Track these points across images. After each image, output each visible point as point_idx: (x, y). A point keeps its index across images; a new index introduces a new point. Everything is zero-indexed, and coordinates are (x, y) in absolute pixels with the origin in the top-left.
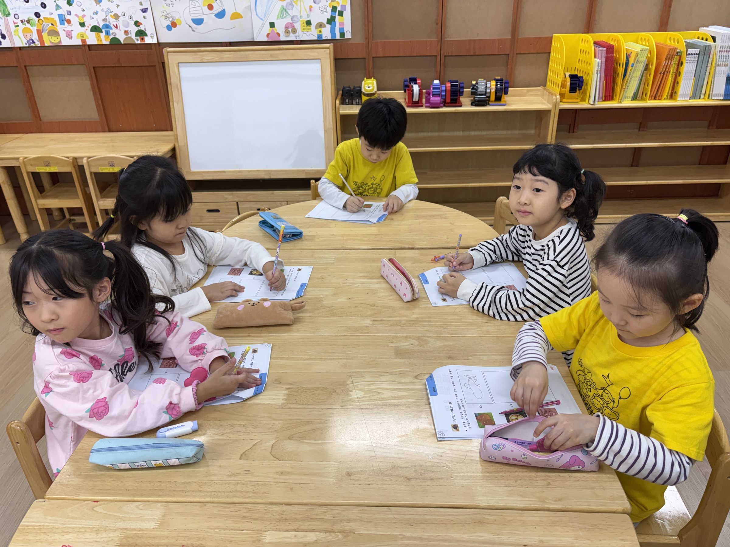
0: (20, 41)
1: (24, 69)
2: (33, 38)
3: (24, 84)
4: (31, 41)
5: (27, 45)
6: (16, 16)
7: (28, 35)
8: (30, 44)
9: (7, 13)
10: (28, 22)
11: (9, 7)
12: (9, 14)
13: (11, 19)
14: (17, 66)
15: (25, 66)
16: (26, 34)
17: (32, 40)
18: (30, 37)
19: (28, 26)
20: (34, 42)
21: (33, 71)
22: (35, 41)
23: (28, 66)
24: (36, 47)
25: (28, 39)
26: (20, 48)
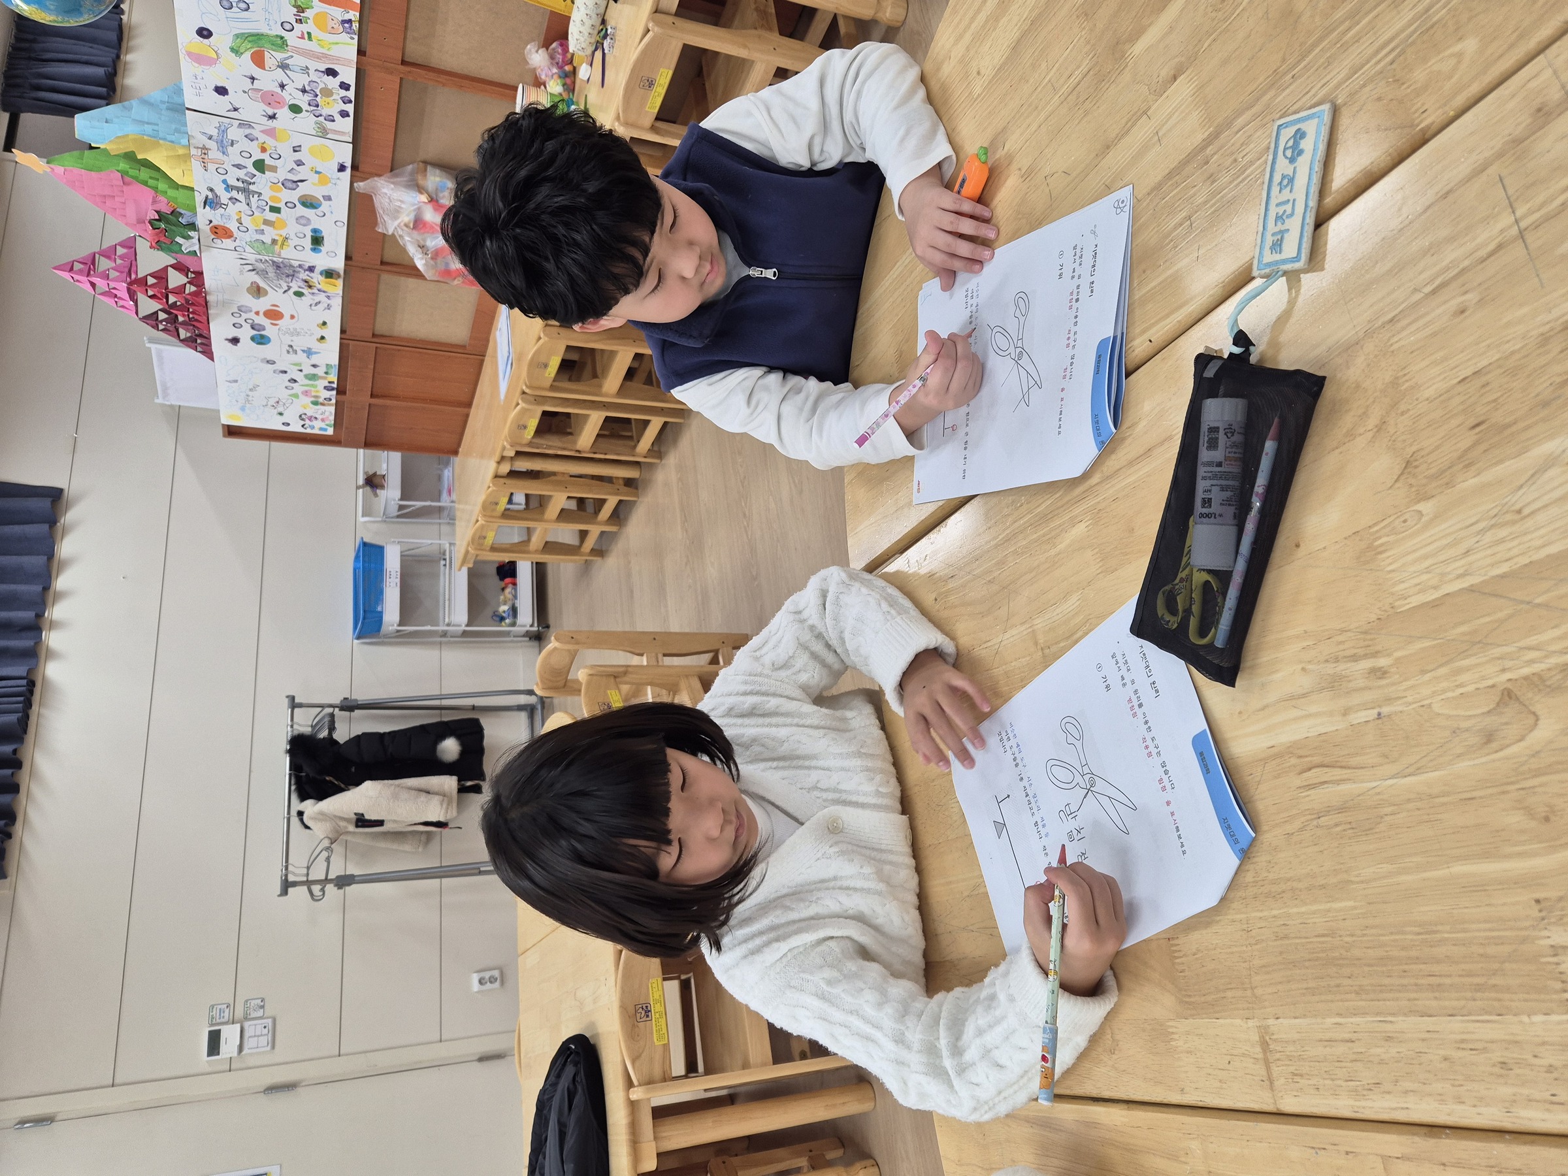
0: (346, 49)
1: (407, 69)
2: (340, 19)
3: (444, 85)
4: (346, 25)
5: (356, 37)
6: (288, 27)
7: (332, 24)
8: (349, 31)
9: (279, 42)
10: (301, 10)
11: (264, 30)
12: (282, 38)
13: (290, 39)
14: (401, 79)
15: (404, 62)
16: (329, 28)
17: (344, 22)
18: (335, 21)
19: (308, 13)
20: (350, 21)
21: (415, 51)
22: (347, 17)
23: (403, 54)
24: (360, 22)
25: (341, 29)
26: (361, 52)
